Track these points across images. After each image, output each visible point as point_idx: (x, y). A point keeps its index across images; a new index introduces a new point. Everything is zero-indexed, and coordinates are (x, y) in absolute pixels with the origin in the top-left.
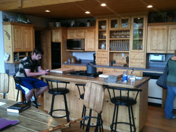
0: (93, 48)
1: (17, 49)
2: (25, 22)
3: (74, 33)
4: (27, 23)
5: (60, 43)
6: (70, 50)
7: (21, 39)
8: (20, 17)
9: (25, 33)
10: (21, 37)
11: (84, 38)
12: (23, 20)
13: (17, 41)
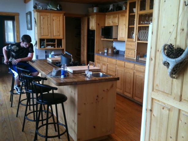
0: (124, 37)
1: (43, 36)
2: (55, 9)
3: (110, 19)
4: (56, 9)
5: (95, 30)
6: (107, 39)
7: (48, 26)
8: (50, 4)
9: (53, 20)
10: (48, 24)
11: (117, 25)
12: (53, 7)
13: (44, 28)
